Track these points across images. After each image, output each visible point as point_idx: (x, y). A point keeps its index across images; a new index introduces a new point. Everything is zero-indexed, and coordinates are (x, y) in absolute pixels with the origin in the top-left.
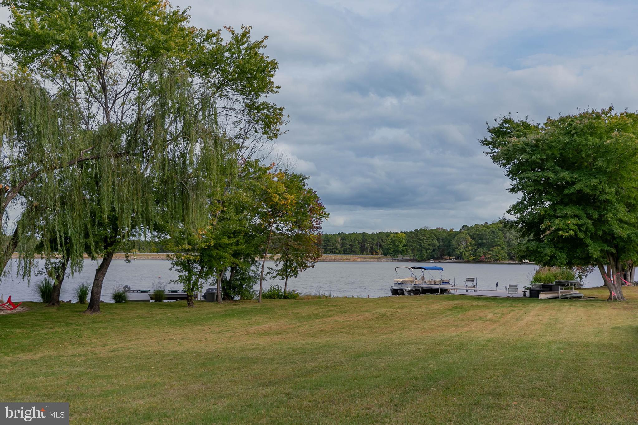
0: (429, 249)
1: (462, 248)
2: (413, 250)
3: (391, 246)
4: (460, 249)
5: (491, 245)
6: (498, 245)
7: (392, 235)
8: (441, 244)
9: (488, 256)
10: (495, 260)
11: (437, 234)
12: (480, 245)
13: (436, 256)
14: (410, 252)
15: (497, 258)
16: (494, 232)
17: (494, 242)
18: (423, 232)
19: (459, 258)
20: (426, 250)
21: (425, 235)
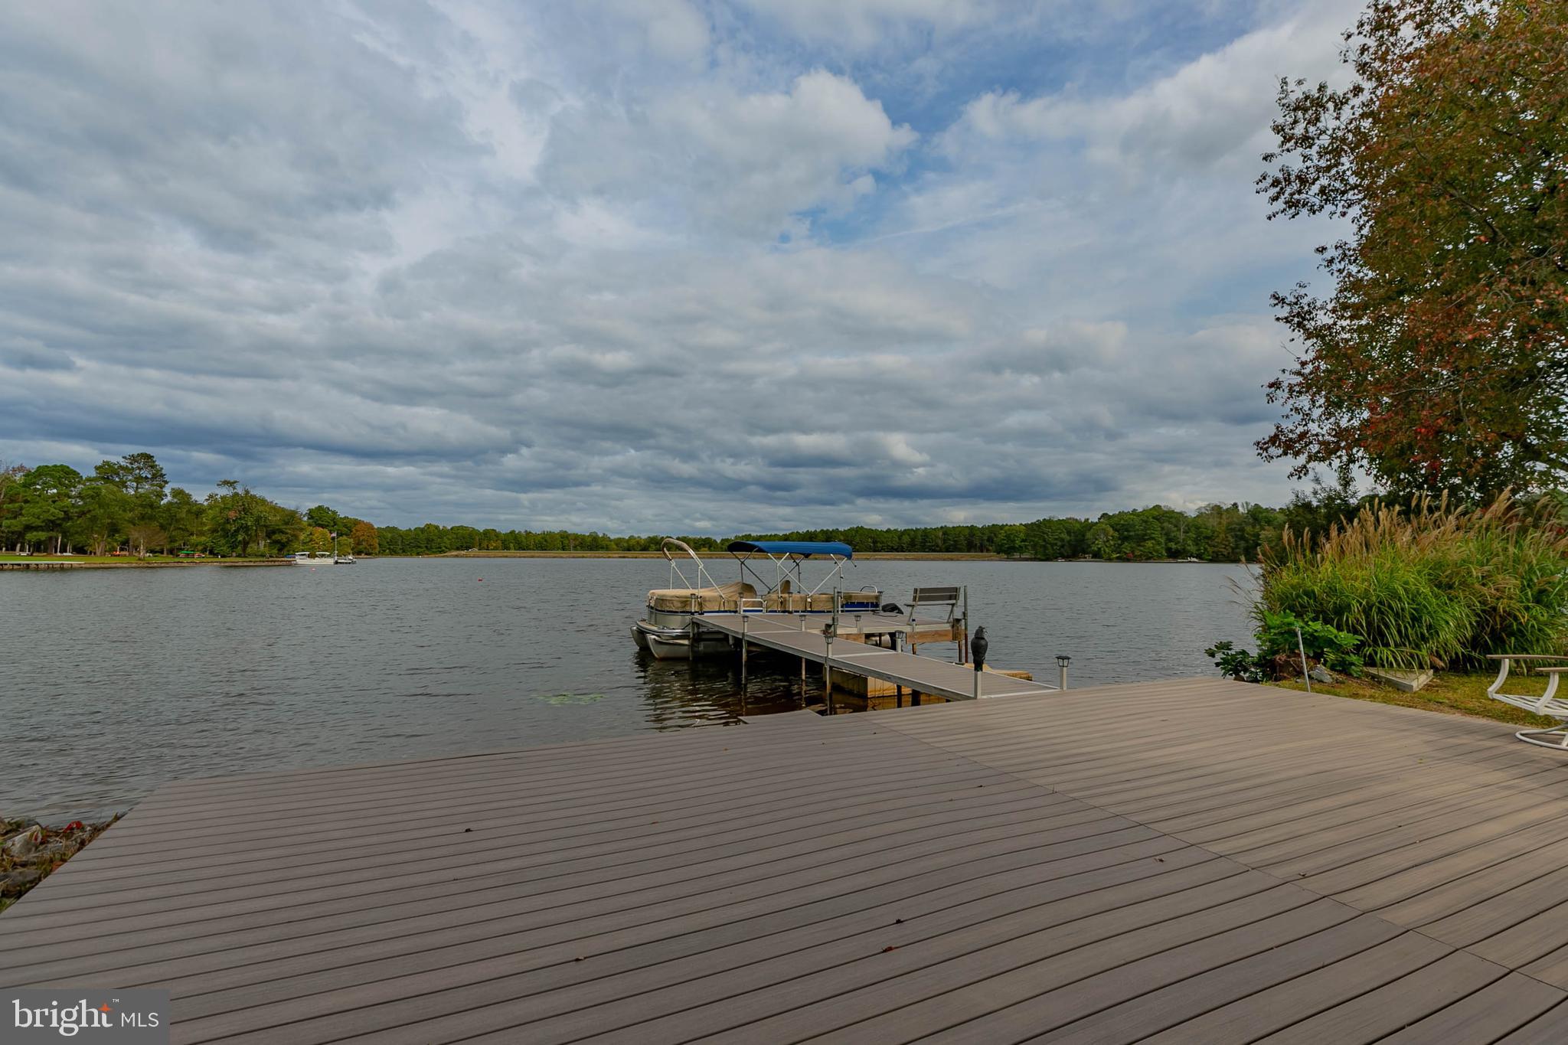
0: (1056, 544)
1: (1100, 543)
2: (1034, 547)
3: (1005, 542)
4: (1098, 544)
5: (1141, 539)
6: (1153, 538)
7: (1007, 528)
8: (1072, 538)
9: (1137, 553)
10: (1148, 558)
11: (1067, 525)
12: (1125, 539)
13: (1066, 554)
14: (1030, 548)
15: (1150, 555)
16: (1146, 522)
17: (1146, 535)
18: (1047, 523)
19: (1097, 556)
20: (1052, 546)
21: (1050, 527)
